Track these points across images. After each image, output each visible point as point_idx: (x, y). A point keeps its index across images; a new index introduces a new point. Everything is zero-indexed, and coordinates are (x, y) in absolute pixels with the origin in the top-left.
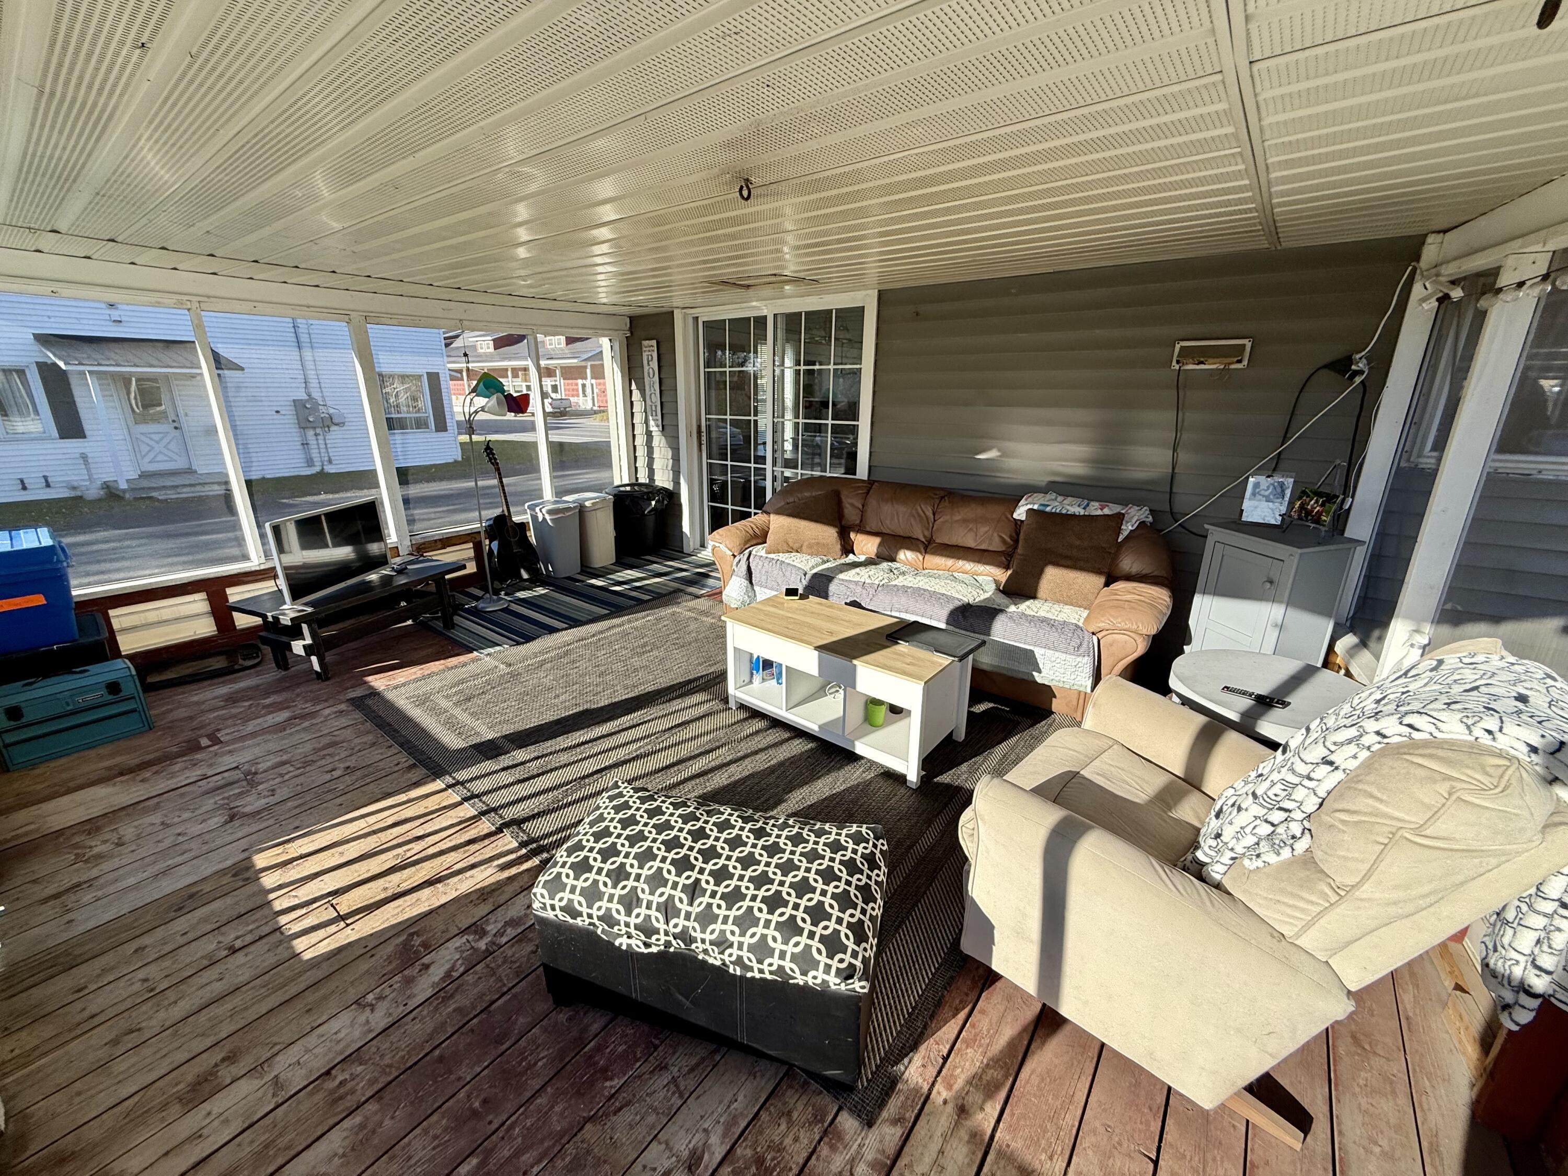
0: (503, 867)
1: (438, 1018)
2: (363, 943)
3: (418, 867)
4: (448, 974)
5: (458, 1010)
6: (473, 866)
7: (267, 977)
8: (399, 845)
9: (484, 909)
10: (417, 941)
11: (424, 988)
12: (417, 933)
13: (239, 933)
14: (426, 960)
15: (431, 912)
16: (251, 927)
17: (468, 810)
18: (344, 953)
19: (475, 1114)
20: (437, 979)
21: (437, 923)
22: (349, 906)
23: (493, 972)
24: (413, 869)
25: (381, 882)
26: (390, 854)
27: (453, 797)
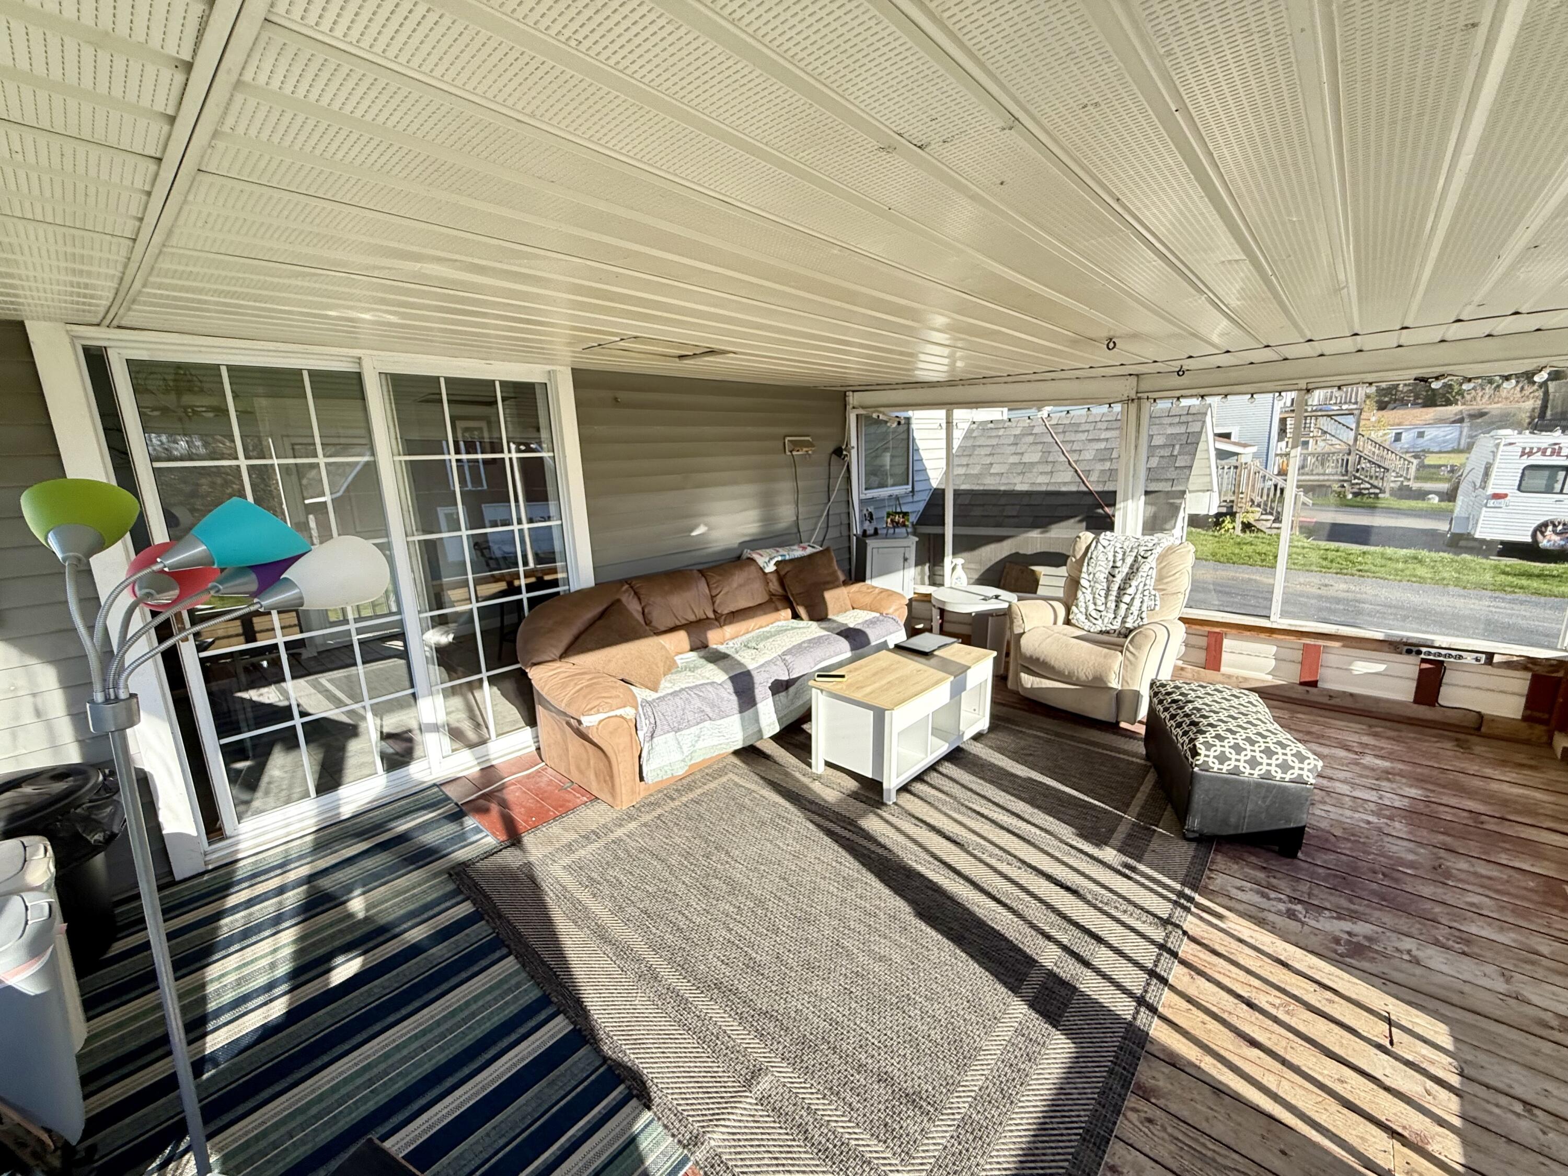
0: (1220, 917)
1: (1368, 911)
2: (1384, 987)
3: (1283, 986)
4: (1338, 918)
5: (1351, 902)
6: (1241, 941)
7: (1493, 1049)
8: (1276, 1020)
9: (1271, 917)
10: (1341, 949)
11: (1362, 929)
12: (1335, 952)
13: (1514, 1117)
14: (1346, 936)
15: (1311, 952)
16: (1496, 1111)
17: (1177, 974)
18: (1407, 998)
19: (1383, 874)
20: (1350, 924)
21: (1313, 941)
22: (1376, 1023)
23: (1310, 895)
24: (1288, 988)
25: (1328, 1009)
26: (1293, 1022)
27: (1166, 1001)
